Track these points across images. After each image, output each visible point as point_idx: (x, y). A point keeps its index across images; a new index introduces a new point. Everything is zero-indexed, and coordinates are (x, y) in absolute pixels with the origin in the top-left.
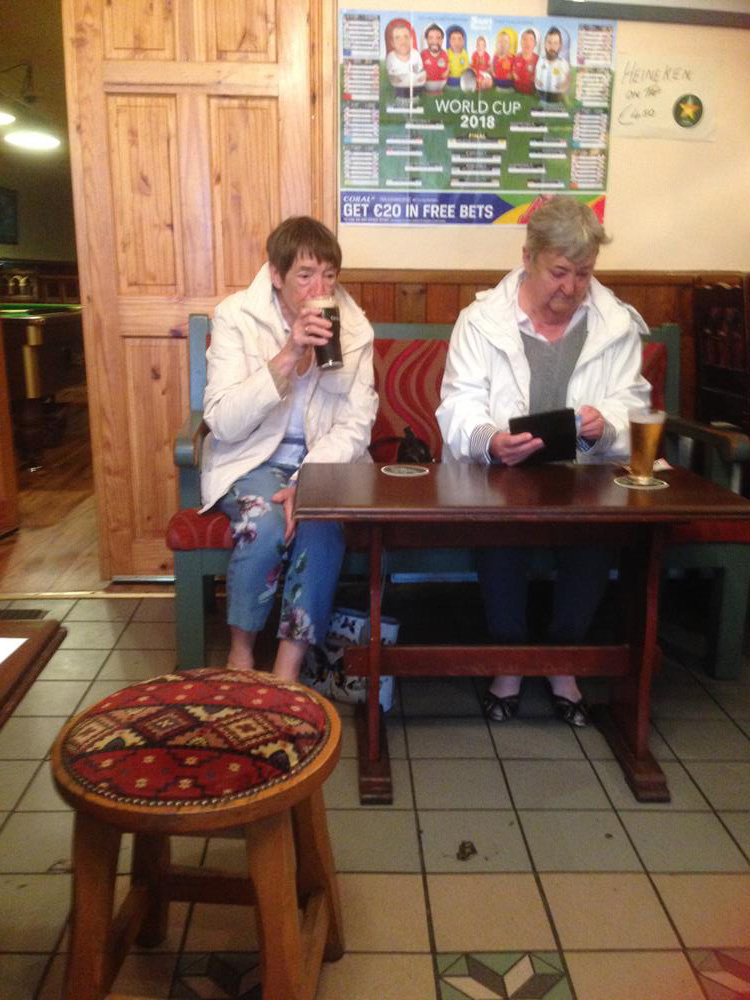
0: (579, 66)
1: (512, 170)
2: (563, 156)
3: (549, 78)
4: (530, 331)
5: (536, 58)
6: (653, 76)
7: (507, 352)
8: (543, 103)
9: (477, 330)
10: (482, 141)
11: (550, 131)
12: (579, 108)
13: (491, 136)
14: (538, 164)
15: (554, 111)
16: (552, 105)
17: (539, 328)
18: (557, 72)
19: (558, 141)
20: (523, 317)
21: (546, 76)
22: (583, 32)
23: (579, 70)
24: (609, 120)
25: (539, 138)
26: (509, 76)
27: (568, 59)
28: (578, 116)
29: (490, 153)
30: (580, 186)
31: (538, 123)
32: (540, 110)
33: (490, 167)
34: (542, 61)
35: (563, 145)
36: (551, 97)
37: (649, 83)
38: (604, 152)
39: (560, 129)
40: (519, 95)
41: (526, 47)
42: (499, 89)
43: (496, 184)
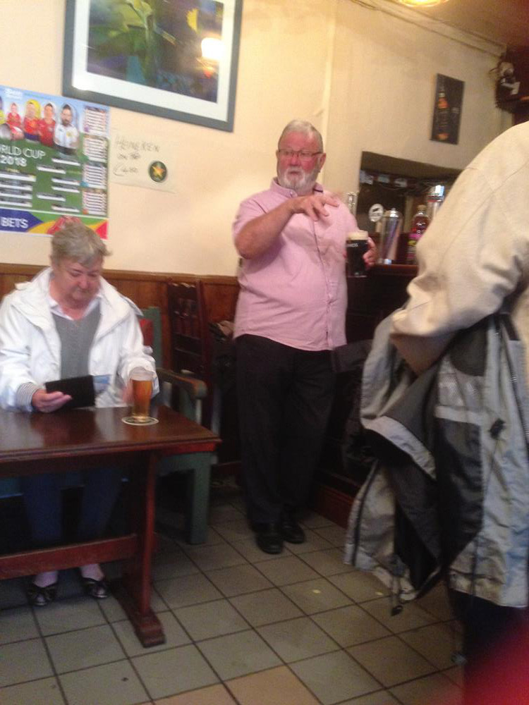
0: (85, 132)
1: (41, 197)
2: (77, 191)
3: (64, 138)
4: (60, 313)
5: (54, 123)
6: (135, 146)
7: (42, 327)
8: (61, 154)
9: (19, 312)
10: (17, 174)
11: (67, 174)
12: (85, 160)
13: (23, 172)
14: (59, 194)
15: (69, 160)
16: (68, 156)
17: (66, 311)
18: (70, 135)
19: (72, 181)
20: (54, 303)
21: (63, 136)
22: (87, 110)
23: (85, 135)
24: (107, 171)
25: (59, 177)
26: (35, 133)
27: (77, 126)
28: (86, 166)
29: (23, 183)
30: (90, 212)
31: (58, 167)
32: (59, 158)
33: (23, 192)
34: (59, 126)
35: (76, 184)
36: (67, 151)
37: (133, 151)
38: (105, 192)
39: (74, 173)
40: (43, 147)
41: (47, 114)
42: (28, 141)
43: (28, 205)
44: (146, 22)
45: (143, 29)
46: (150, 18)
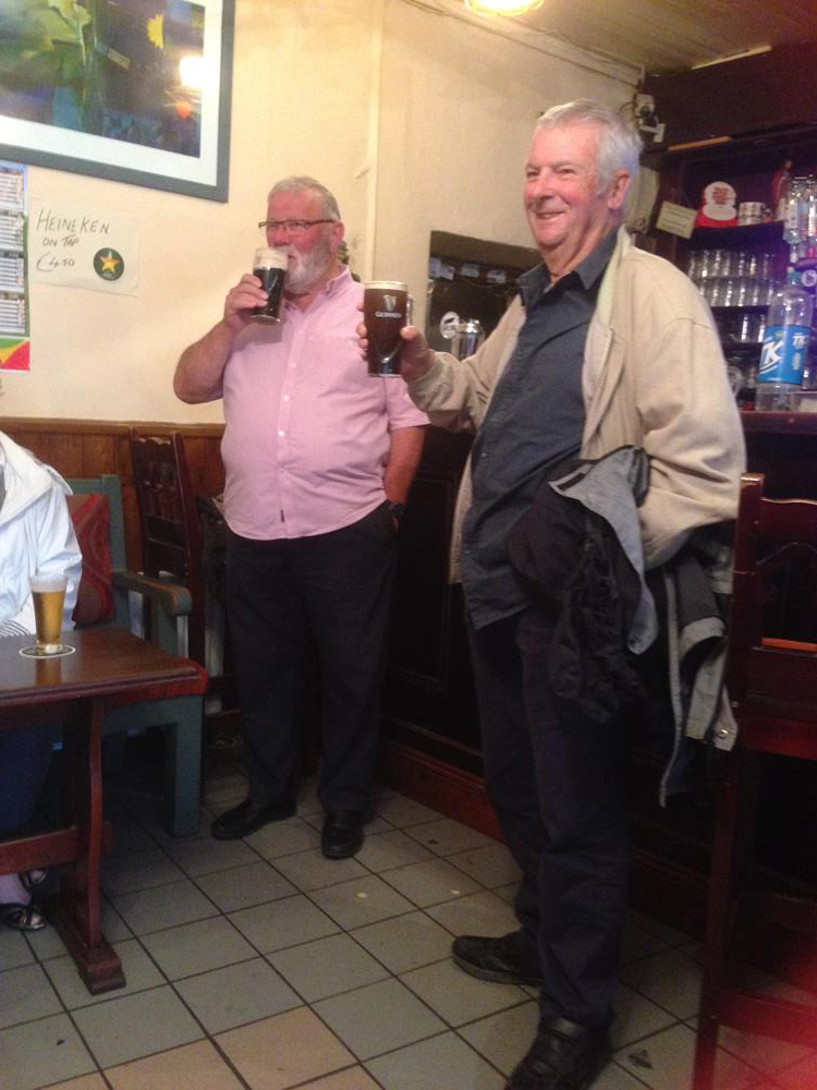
6: (70, 226)
24: (26, 265)
37: (66, 233)
38: (24, 297)
44: (81, 35)
45: (78, 46)
46: (87, 28)
